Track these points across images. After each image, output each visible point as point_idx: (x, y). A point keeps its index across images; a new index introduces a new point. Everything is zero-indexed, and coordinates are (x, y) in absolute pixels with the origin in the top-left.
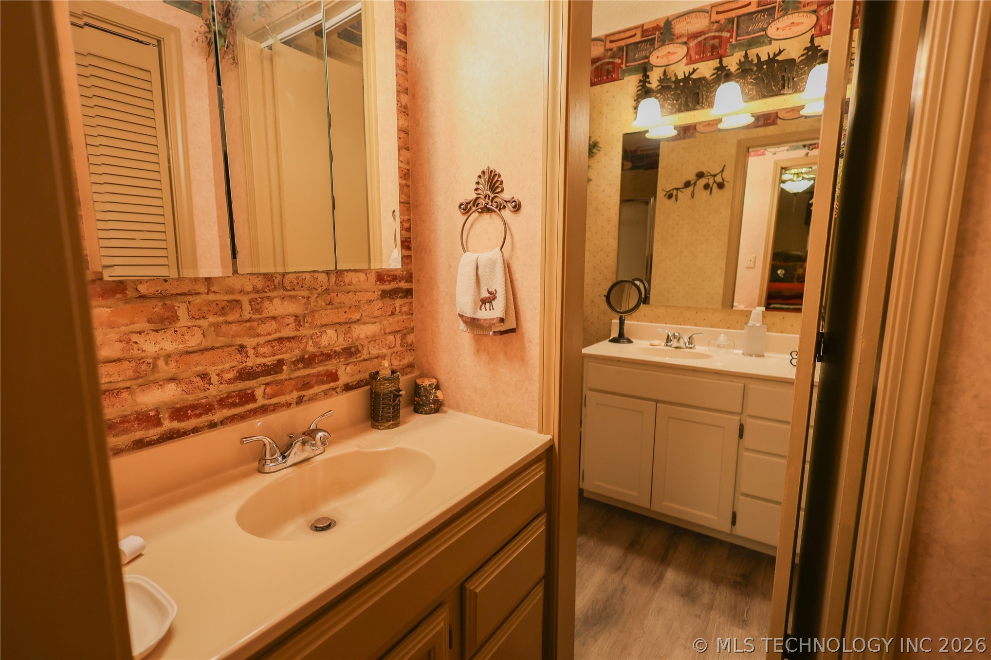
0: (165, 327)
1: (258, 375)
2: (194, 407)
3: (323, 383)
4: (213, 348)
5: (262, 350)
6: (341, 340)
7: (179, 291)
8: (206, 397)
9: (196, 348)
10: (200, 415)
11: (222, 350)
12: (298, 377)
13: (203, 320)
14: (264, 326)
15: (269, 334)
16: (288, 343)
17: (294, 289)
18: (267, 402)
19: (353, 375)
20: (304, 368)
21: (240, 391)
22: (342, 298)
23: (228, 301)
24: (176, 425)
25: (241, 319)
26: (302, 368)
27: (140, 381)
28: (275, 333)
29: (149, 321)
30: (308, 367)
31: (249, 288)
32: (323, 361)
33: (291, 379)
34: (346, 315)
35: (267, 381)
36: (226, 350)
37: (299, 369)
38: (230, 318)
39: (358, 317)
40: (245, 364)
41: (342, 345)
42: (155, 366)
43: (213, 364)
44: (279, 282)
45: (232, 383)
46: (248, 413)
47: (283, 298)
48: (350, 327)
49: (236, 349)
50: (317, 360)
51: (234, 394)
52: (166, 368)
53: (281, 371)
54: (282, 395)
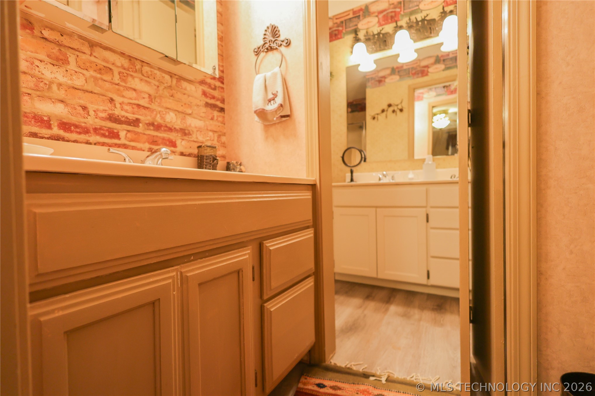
0: (60, 65)
1: (122, 122)
2: (76, 126)
4: (91, 92)
6: (179, 122)
7: (71, 46)
8: (85, 123)
9: (80, 87)
10: (80, 133)
11: (98, 96)
12: (149, 135)
13: (86, 71)
14: (128, 92)
15: (131, 99)
16: (144, 110)
17: (148, 77)
18: (127, 143)
19: (186, 148)
20: (154, 130)
21: (110, 128)
22: (179, 95)
23: (104, 67)
24: (62, 133)
25: (112, 81)
26: (152, 130)
27: (38, 93)
28: (135, 99)
29: (49, 56)
30: (157, 131)
31: (119, 64)
32: (167, 131)
33: (144, 134)
34: (182, 108)
35: (128, 129)
36: (101, 97)
37: (150, 130)
38: (105, 77)
39: (190, 112)
40: (113, 112)
41: (180, 126)
42: (50, 88)
43: (92, 103)
44: (139, 69)
45: (104, 121)
46: (114, 145)
47: (141, 80)
48: (185, 116)
49: (108, 99)
50: (162, 129)
51: (105, 128)
52: (58, 92)
53: (138, 126)
54: (138, 142)
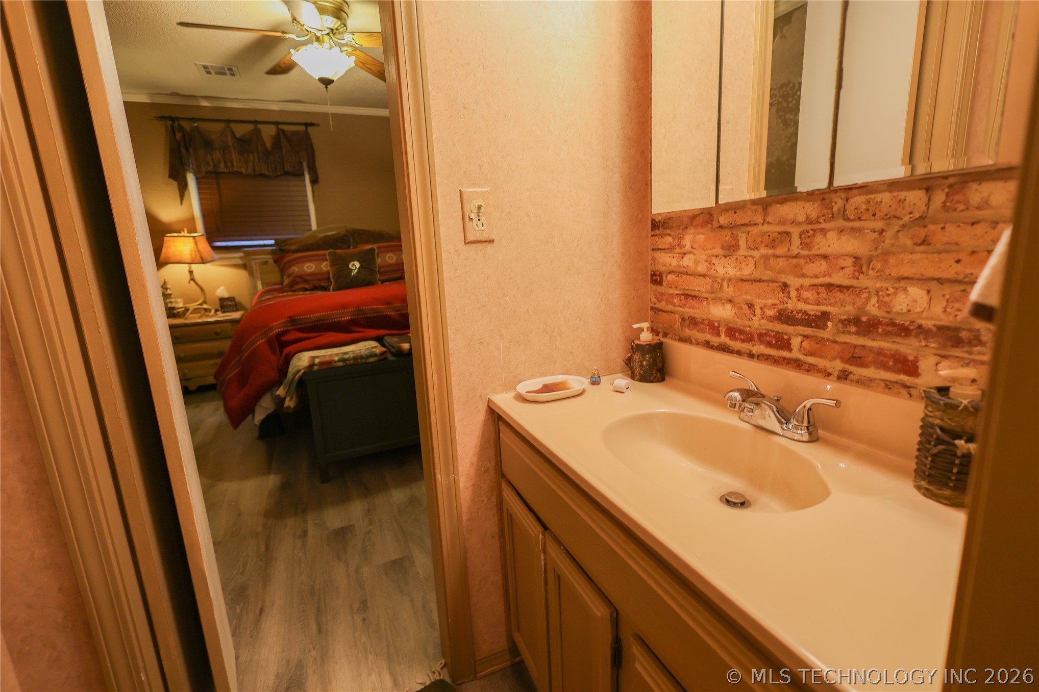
0: (731, 254)
1: (798, 322)
2: (741, 332)
3: (885, 367)
4: (760, 281)
5: (806, 294)
6: (937, 309)
7: (743, 222)
8: (750, 327)
9: (748, 277)
10: (743, 341)
11: (767, 284)
12: (845, 343)
13: (756, 250)
14: (811, 265)
15: (816, 276)
16: (839, 293)
17: (859, 219)
18: (802, 357)
20: (857, 333)
21: (778, 332)
23: (779, 233)
24: (728, 341)
25: (788, 254)
26: (853, 333)
27: (713, 295)
28: (824, 276)
29: (723, 248)
30: (864, 336)
31: (802, 218)
32: (893, 335)
33: (835, 342)
34: (958, 267)
35: (806, 333)
36: (771, 284)
37: (849, 333)
38: (779, 251)
40: (786, 305)
41: (939, 320)
42: (722, 286)
43: (759, 296)
44: (839, 210)
45: (771, 321)
46: (781, 359)
47: (841, 231)
48: (964, 291)
49: (780, 286)
50: (880, 330)
51: (772, 333)
52: (727, 290)
53: (824, 327)
54: (821, 357)
